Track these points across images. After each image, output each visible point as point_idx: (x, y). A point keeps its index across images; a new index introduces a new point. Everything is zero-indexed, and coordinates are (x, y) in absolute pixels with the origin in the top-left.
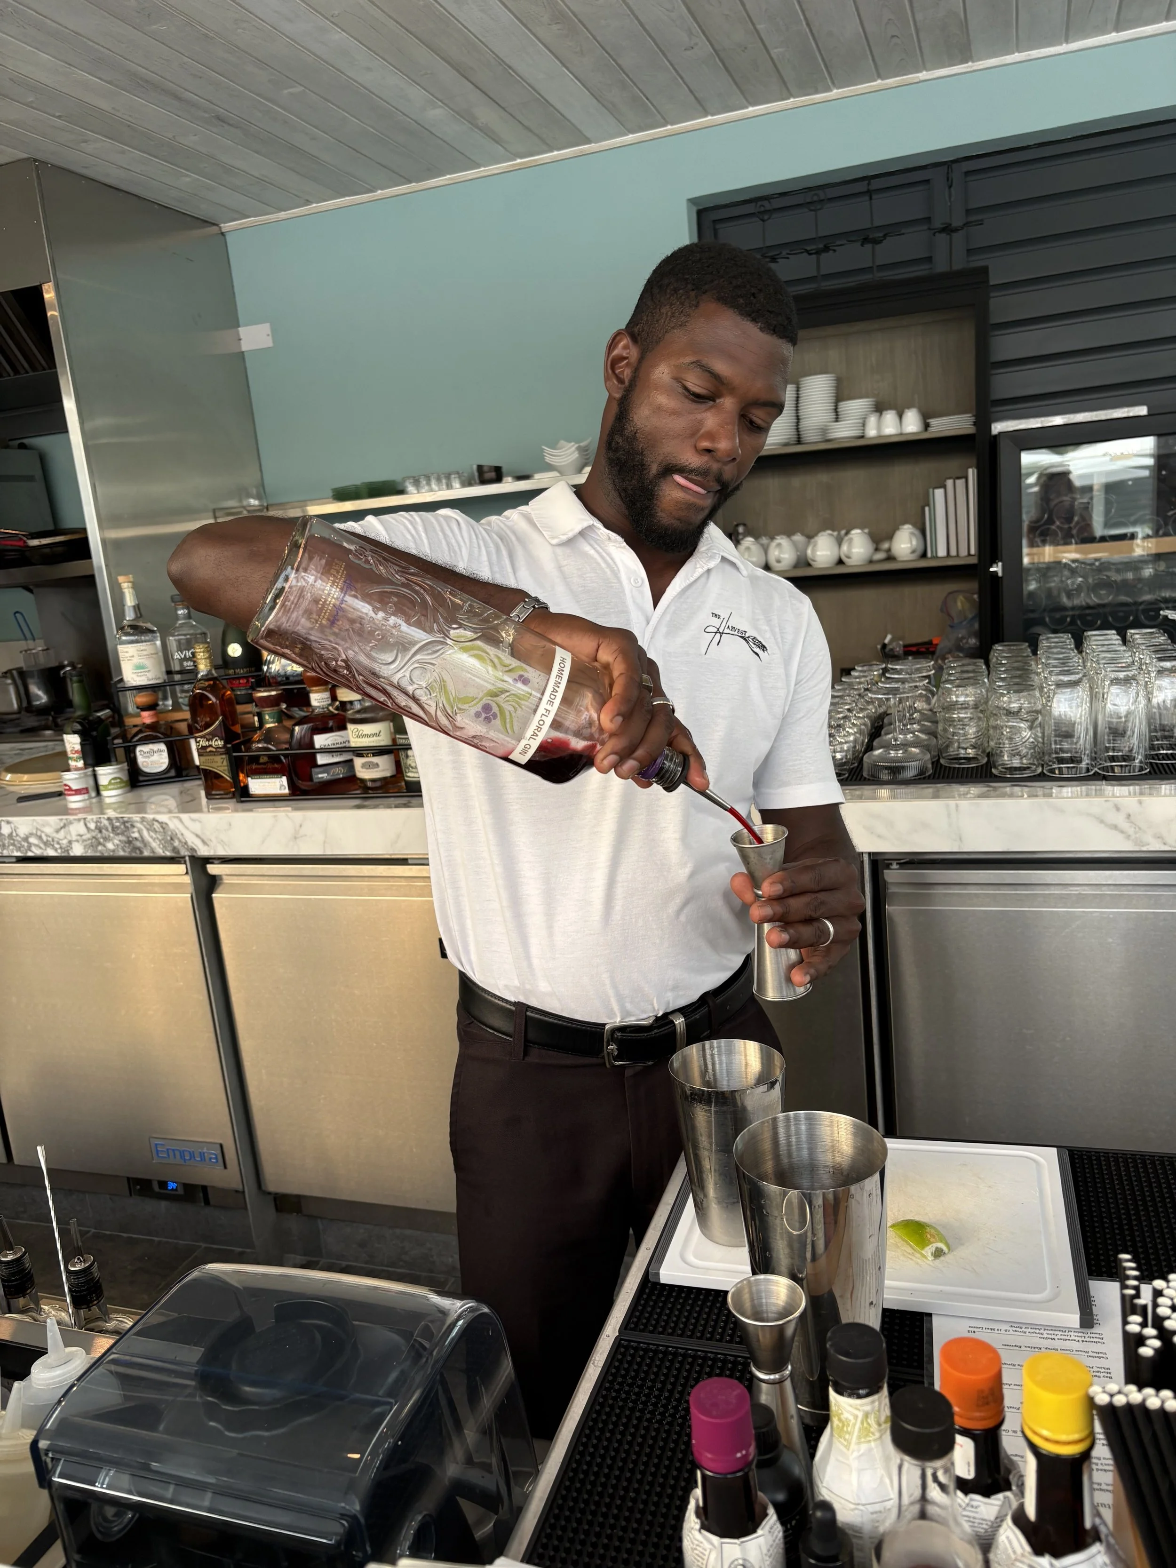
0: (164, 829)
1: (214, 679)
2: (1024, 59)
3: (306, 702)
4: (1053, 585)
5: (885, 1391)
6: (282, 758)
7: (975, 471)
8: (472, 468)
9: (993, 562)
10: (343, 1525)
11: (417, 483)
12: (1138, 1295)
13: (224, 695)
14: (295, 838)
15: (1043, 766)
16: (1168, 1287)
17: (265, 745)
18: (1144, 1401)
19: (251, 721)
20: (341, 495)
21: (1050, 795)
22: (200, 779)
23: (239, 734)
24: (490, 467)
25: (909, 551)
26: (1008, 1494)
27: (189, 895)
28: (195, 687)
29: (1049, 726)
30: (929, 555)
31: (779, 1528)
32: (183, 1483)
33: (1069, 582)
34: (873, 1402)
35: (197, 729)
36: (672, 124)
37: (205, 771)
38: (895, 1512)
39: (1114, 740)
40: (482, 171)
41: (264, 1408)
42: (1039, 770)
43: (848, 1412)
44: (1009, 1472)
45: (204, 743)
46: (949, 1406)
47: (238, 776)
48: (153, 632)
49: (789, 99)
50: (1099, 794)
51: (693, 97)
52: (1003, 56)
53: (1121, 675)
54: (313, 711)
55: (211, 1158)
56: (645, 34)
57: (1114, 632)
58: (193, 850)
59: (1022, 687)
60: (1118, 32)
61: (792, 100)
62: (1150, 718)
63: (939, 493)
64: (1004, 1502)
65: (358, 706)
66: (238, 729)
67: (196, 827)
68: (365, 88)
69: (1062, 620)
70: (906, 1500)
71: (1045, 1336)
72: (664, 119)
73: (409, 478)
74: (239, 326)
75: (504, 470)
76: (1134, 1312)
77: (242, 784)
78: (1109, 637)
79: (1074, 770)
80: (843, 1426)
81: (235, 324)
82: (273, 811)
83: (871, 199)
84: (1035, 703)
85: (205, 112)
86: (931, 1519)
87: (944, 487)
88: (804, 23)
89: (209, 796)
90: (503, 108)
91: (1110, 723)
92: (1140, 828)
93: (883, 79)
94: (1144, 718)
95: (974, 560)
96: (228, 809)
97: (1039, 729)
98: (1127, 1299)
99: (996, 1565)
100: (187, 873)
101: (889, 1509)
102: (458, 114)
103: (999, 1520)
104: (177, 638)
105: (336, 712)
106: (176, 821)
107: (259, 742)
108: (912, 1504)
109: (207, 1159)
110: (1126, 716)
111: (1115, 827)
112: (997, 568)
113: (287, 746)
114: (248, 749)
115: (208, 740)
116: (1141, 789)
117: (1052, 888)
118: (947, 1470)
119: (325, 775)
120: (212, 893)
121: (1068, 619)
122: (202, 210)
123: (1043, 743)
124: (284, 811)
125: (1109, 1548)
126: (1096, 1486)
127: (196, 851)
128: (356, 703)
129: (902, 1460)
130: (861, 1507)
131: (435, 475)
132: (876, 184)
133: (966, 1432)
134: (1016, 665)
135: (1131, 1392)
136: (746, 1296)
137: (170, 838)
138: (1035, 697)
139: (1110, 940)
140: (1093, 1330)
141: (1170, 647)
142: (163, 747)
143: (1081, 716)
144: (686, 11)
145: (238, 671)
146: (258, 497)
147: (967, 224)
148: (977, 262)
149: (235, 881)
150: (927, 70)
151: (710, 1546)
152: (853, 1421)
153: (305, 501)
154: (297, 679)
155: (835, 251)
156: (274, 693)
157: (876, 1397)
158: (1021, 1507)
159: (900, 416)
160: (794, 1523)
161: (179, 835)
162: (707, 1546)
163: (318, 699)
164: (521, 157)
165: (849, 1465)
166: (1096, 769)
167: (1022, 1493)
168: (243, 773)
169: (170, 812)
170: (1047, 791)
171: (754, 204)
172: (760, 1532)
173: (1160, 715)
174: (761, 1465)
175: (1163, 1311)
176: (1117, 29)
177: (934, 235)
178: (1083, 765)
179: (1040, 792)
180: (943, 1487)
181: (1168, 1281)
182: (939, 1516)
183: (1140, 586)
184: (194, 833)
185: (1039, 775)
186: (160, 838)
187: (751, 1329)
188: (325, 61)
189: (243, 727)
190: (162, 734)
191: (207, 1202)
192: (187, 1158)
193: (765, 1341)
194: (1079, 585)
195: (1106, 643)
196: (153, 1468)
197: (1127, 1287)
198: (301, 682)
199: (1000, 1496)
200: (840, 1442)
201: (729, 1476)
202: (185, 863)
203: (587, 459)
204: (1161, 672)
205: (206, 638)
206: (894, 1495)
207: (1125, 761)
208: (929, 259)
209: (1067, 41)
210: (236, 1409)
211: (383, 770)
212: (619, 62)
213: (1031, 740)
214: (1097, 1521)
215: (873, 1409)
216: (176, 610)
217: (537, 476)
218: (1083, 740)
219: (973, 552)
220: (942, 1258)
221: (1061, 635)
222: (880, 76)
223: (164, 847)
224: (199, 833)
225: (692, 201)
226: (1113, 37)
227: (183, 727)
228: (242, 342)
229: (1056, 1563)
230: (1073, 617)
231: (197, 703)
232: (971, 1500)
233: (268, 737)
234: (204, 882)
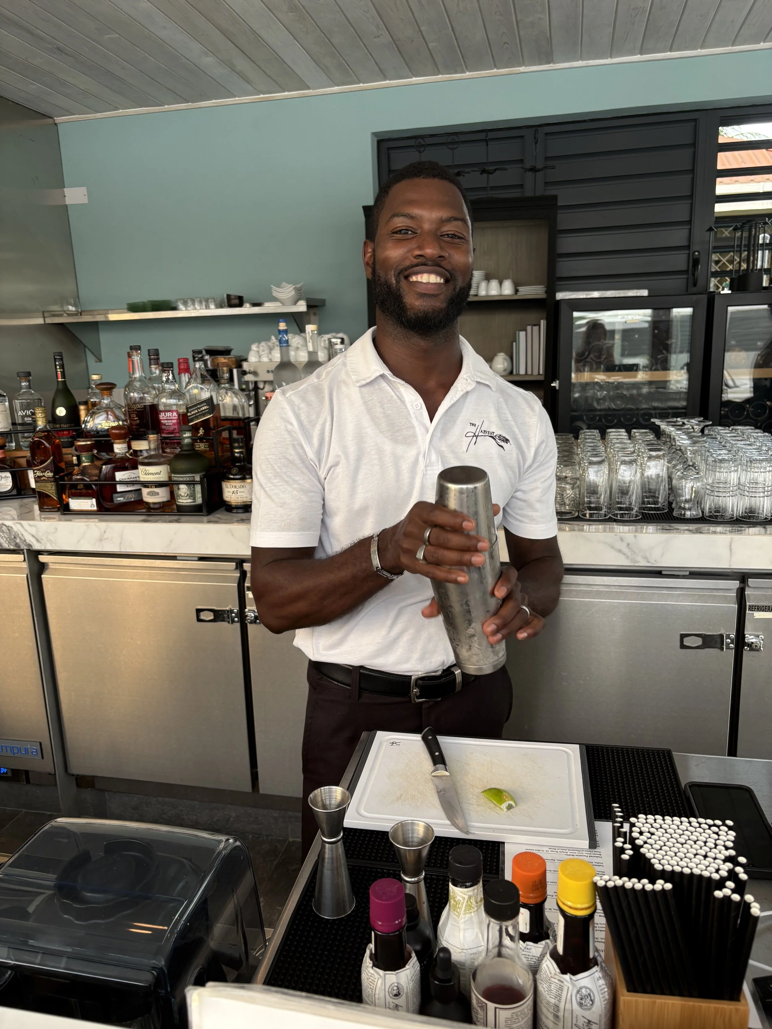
0: (9, 530)
1: (48, 431)
2: (584, 65)
3: (111, 449)
4: (588, 394)
5: (481, 884)
6: (94, 486)
7: (545, 322)
8: (223, 296)
9: (553, 380)
10: (153, 973)
11: (185, 303)
12: (622, 827)
13: (54, 442)
14: (101, 540)
15: (579, 511)
16: (638, 822)
17: (81, 477)
18: (624, 884)
19: (71, 459)
20: (133, 308)
21: (582, 530)
22: (35, 497)
23: (63, 469)
24: (236, 296)
25: (502, 370)
26: (548, 941)
27: (26, 576)
28: (34, 436)
29: (584, 487)
30: (514, 372)
31: (418, 964)
32: (47, 952)
33: (599, 394)
34: (474, 890)
35: (34, 464)
36: (363, 83)
37: (39, 492)
38: (484, 954)
39: (622, 497)
40: (237, 100)
41: (100, 906)
42: (577, 514)
43: (460, 896)
44: (548, 929)
45: (39, 474)
46: (517, 890)
47: (62, 497)
48: (4, 396)
49: (438, 75)
50: (612, 530)
51: (377, 68)
52: (572, 61)
53: (627, 459)
54: (115, 456)
55: (32, 752)
56: (349, 24)
57: (624, 430)
58: (30, 545)
59: (568, 463)
60: (641, 55)
61: (440, 76)
62: (643, 486)
63: (522, 334)
64: (545, 946)
65: (145, 454)
66: (63, 465)
67: (33, 531)
68: (161, 40)
69: (593, 419)
70: (491, 946)
71: (569, 853)
72: (358, 79)
73: (180, 299)
74: (64, 187)
75: (245, 299)
76: (619, 836)
77: (65, 503)
78: (621, 433)
79: (597, 515)
80: (457, 904)
81: (62, 185)
82: (86, 522)
83: (487, 145)
84: (576, 473)
85: (49, 44)
86: (505, 957)
87: (526, 330)
88: (450, 29)
89: (41, 509)
90: (253, 62)
91: (619, 486)
92: (634, 552)
93: (498, 69)
94: (639, 484)
95: (542, 378)
96: (54, 518)
97: (577, 489)
98: (616, 828)
99: (540, 981)
100: (24, 560)
101: (481, 952)
102: (223, 62)
103: (543, 956)
104: (20, 401)
105: (131, 457)
106: (19, 526)
107: (77, 475)
108: (494, 948)
109: (30, 752)
110: (629, 483)
111: (620, 551)
112: (555, 384)
113: (97, 478)
114: (71, 480)
115: (42, 472)
116: (636, 529)
117: (582, 586)
118: (515, 927)
119: (122, 499)
120: (41, 574)
121: (597, 418)
122: (43, 108)
123: (580, 498)
124: (93, 522)
125: (602, 968)
126: (596, 940)
127: (32, 546)
128: (144, 452)
129: (489, 921)
130: (465, 951)
131: (198, 299)
132: (491, 135)
133: (525, 906)
134: (565, 448)
135: (616, 880)
136: (400, 833)
137: (12, 536)
138: (576, 470)
139: (615, 619)
140: (596, 850)
141: (656, 443)
142: (8, 474)
143: (603, 481)
144: (376, 13)
145: (62, 425)
146: (75, 305)
147: (545, 168)
148: (551, 191)
149: (57, 566)
150: (525, 66)
151: (378, 976)
152: (462, 901)
153: (107, 310)
154: (104, 433)
155: (464, 176)
156: (89, 443)
157: (475, 887)
158: (555, 947)
159: (501, 283)
160: (425, 962)
161: (20, 535)
162: (376, 976)
163: (119, 448)
164: (263, 94)
165: (459, 927)
166: (610, 515)
167: (555, 941)
168: (65, 494)
169: (14, 519)
170: (580, 527)
171: (414, 140)
172: (407, 967)
173: (649, 482)
174: (409, 929)
175: (635, 835)
176: (641, 54)
177: (525, 171)
178: (603, 512)
179: (576, 527)
180: (512, 938)
181: (638, 818)
182: (509, 955)
183: (641, 399)
184: (30, 534)
185: (576, 517)
186: (6, 536)
187: (402, 852)
188: (134, 19)
189: (66, 463)
190: (8, 465)
191: (28, 782)
192: (16, 752)
193: (410, 858)
194: (604, 397)
195: (619, 437)
196: (30, 943)
197: (616, 822)
198: (108, 436)
199: (543, 942)
200: (454, 914)
201: (391, 934)
202: (23, 553)
203: (301, 296)
204: (650, 458)
205: (41, 402)
206: (484, 943)
207: (627, 510)
208: (521, 186)
209: (611, 57)
210: (83, 907)
211: (162, 497)
212: (332, 41)
213: (573, 496)
214: (596, 954)
215: (474, 894)
216: (20, 382)
217: (267, 304)
218: (603, 499)
219: (541, 372)
220: (512, 810)
221: (593, 431)
222: (496, 67)
223: (9, 542)
224: (34, 533)
225: (375, 134)
226: (637, 58)
227: (23, 462)
228: (66, 198)
229: (574, 978)
230: (600, 415)
231: (35, 447)
232: (527, 945)
233: (83, 472)
234: (36, 567)
